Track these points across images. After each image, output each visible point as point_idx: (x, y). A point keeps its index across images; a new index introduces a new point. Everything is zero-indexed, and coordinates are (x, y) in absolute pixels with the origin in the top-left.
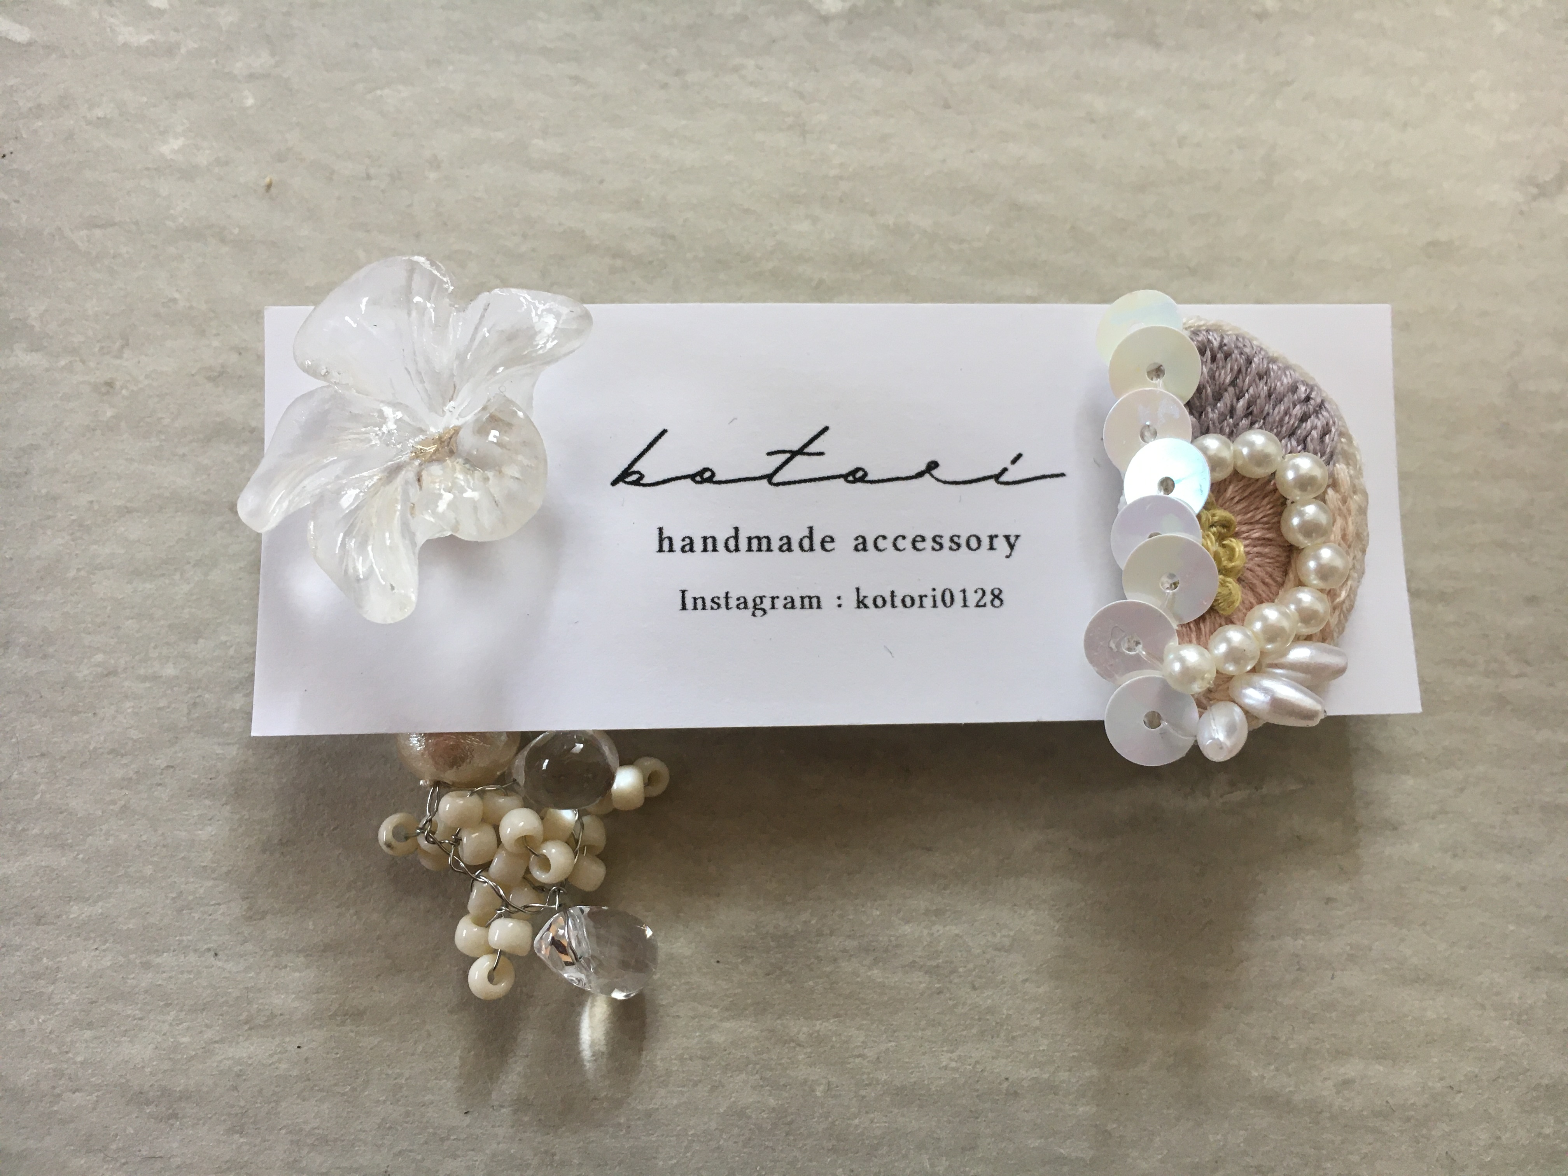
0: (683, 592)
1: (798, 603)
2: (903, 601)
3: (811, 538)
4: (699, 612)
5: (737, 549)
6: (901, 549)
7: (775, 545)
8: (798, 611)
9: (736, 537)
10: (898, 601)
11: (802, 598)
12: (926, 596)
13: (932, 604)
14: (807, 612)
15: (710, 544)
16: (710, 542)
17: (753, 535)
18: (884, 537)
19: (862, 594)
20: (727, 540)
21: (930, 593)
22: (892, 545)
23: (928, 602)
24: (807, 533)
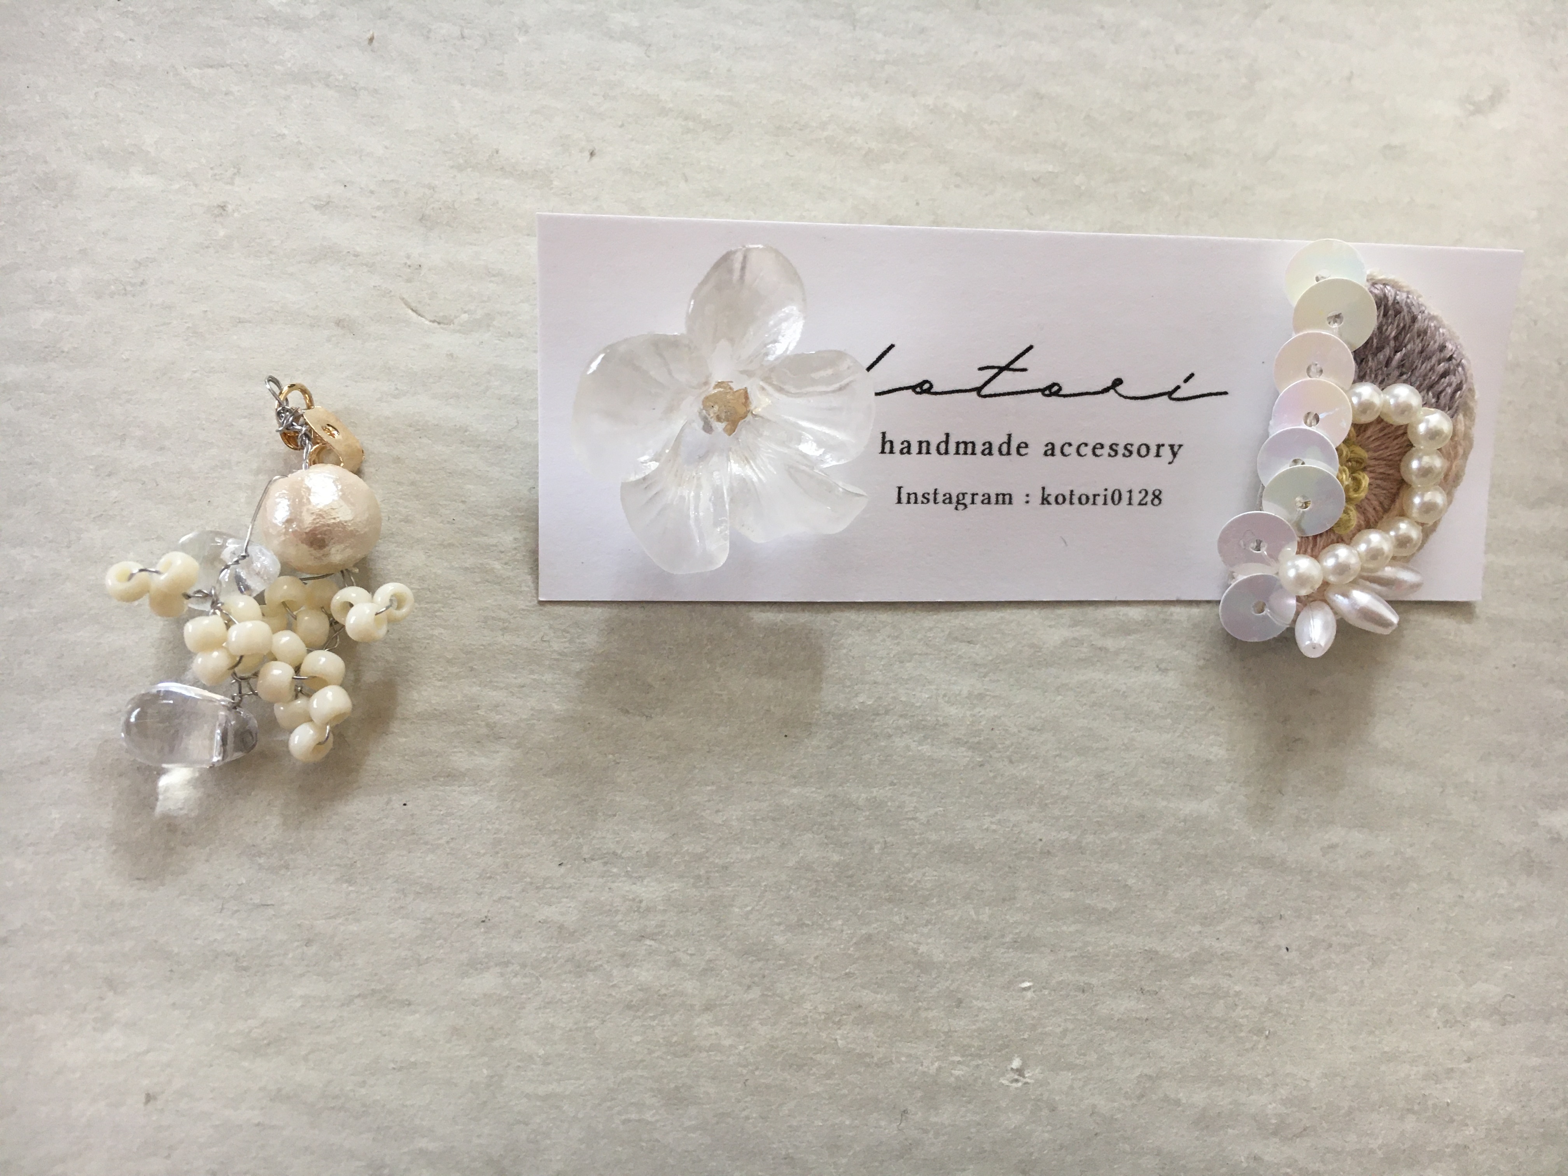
0: (900, 488)
1: (993, 499)
2: (1080, 499)
3: (1009, 443)
4: (912, 505)
5: (947, 452)
6: (1083, 454)
7: (979, 448)
8: (993, 507)
9: (947, 442)
10: (1075, 500)
11: (997, 495)
12: (1099, 495)
13: (1103, 502)
14: (1000, 507)
15: (924, 447)
16: (924, 445)
17: (961, 441)
18: (1070, 445)
19: (1046, 493)
20: (939, 444)
21: (1103, 493)
22: (1075, 451)
23: (1100, 500)
24: (1006, 440)
